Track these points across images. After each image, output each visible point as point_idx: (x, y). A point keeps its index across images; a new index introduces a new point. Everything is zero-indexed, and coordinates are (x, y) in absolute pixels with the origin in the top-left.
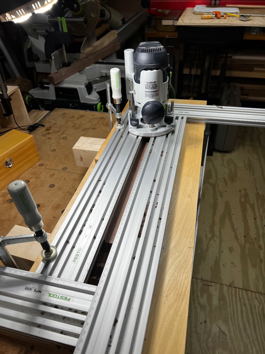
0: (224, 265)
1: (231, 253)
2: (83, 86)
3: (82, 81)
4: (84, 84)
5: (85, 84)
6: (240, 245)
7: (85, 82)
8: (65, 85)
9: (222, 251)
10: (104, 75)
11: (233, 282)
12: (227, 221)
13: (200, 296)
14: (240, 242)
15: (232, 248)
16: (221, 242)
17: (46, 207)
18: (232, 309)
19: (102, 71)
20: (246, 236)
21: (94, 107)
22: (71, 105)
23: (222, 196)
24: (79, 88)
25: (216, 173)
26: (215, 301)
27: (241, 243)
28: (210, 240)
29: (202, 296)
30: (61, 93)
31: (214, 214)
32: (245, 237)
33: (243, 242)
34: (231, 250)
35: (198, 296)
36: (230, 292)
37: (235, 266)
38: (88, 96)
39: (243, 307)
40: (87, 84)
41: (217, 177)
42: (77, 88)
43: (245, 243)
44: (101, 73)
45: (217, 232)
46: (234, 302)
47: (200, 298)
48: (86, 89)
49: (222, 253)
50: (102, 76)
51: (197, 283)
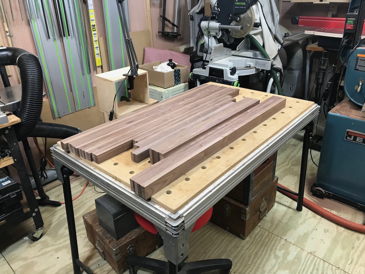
0: (312, 238)
1: (325, 233)
2: (228, 69)
7: (230, 66)
8: (217, 67)
9: (316, 229)
11: (315, 252)
15: (328, 230)
18: (303, 268)
19: (247, 63)
21: (232, 83)
22: (217, 81)
24: (225, 69)
26: (290, 258)
29: (280, 250)
30: (213, 73)
36: (308, 257)
37: (324, 243)
38: (229, 76)
39: (315, 271)
40: (232, 68)
46: (308, 264)
47: (278, 250)
48: (230, 71)
50: (247, 67)
51: (280, 241)
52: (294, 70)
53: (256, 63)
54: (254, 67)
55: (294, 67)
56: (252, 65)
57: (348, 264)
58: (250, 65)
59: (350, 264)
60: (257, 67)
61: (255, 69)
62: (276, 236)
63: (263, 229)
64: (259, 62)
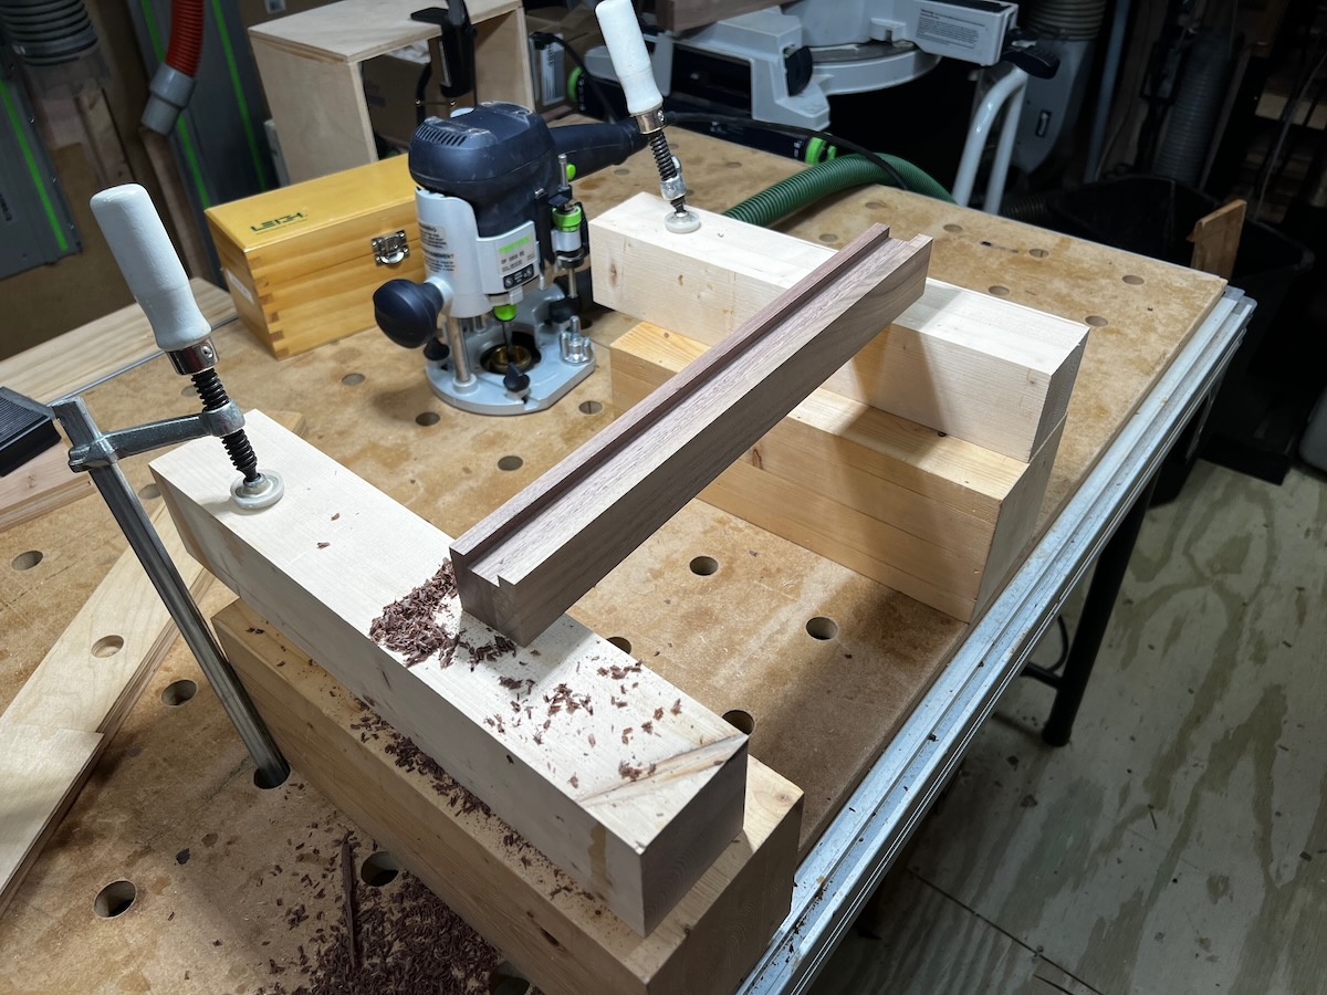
0: (1160, 936)
1: (1216, 903)
2: (776, 61)
3: (778, 36)
4: (781, 49)
5: (785, 51)
6: (1269, 882)
7: (788, 44)
8: (713, 44)
9: (1174, 876)
10: (881, 37)
12: (1246, 767)
14: (1273, 868)
15: (1226, 880)
16: (1182, 841)
17: (457, 429)
19: (876, 19)
20: (1315, 856)
21: (797, 145)
22: (716, 127)
23: (1259, 658)
24: (757, 60)
25: (1272, 559)
27: (1279, 876)
28: (1138, 813)
30: (695, 76)
31: (1195, 720)
32: (1305, 856)
33: (1288, 876)
34: (1218, 887)
37: (1212, 959)
38: (783, 100)
40: (791, 52)
41: (1267, 574)
42: (752, 61)
43: (1295, 883)
44: (872, 25)
45: (1180, 795)
48: (784, 71)
49: (1171, 883)
50: (873, 42)
51: (1012, 961)
52: (1065, 39)
53: (926, 23)
54: (911, 46)
56: (904, 31)
58: (889, 33)
60: (927, 46)
61: (912, 54)
62: (993, 931)
63: (929, 891)
64: (942, 19)
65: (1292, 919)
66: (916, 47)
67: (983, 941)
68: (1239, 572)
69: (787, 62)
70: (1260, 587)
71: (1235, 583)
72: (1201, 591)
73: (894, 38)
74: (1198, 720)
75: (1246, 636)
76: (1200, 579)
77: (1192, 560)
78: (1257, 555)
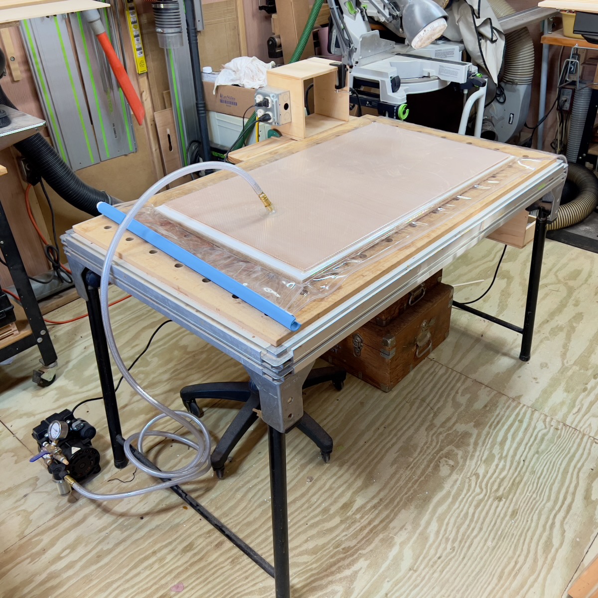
0: (520, 377)
1: (542, 369)
2: (388, 81)
3: (389, 73)
4: (390, 77)
5: (391, 78)
6: (563, 364)
7: (392, 75)
8: (366, 76)
10: (426, 75)
12: (562, 335)
13: (460, 394)
14: (565, 361)
15: (547, 364)
18: (497, 419)
19: (424, 69)
21: (395, 108)
22: (368, 104)
23: (576, 305)
24: (381, 80)
26: (478, 405)
27: (567, 362)
29: (462, 395)
33: (571, 363)
34: (544, 366)
35: (457, 392)
36: (508, 404)
37: (537, 383)
38: (389, 92)
39: (517, 423)
40: (393, 78)
41: (586, 280)
42: (380, 81)
43: (573, 365)
44: (423, 71)
46: (507, 414)
47: (459, 395)
48: (391, 84)
49: (526, 364)
50: (424, 77)
51: (464, 382)
52: (517, 84)
53: (441, 70)
54: (437, 78)
55: (517, 79)
56: (434, 73)
57: (571, 414)
58: (429, 73)
59: (576, 413)
60: (442, 78)
61: (438, 80)
62: (459, 374)
63: (437, 364)
64: (446, 68)
65: (570, 373)
66: (439, 79)
67: (455, 376)
68: (575, 280)
69: (392, 81)
70: (582, 284)
71: (571, 283)
72: (558, 285)
73: (431, 75)
74: (548, 321)
75: (572, 298)
76: (559, 282)
77: (557, 276)
78: (584, 275)
